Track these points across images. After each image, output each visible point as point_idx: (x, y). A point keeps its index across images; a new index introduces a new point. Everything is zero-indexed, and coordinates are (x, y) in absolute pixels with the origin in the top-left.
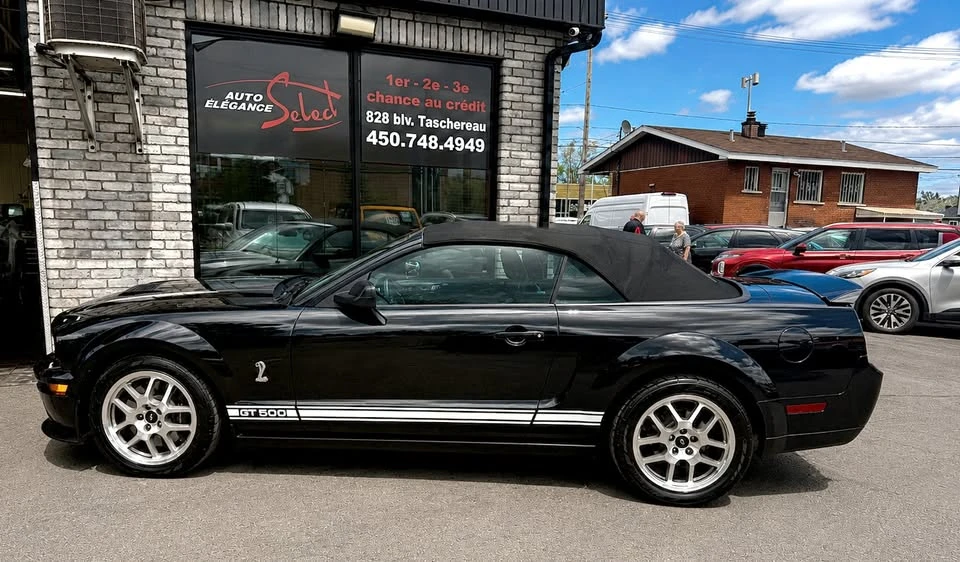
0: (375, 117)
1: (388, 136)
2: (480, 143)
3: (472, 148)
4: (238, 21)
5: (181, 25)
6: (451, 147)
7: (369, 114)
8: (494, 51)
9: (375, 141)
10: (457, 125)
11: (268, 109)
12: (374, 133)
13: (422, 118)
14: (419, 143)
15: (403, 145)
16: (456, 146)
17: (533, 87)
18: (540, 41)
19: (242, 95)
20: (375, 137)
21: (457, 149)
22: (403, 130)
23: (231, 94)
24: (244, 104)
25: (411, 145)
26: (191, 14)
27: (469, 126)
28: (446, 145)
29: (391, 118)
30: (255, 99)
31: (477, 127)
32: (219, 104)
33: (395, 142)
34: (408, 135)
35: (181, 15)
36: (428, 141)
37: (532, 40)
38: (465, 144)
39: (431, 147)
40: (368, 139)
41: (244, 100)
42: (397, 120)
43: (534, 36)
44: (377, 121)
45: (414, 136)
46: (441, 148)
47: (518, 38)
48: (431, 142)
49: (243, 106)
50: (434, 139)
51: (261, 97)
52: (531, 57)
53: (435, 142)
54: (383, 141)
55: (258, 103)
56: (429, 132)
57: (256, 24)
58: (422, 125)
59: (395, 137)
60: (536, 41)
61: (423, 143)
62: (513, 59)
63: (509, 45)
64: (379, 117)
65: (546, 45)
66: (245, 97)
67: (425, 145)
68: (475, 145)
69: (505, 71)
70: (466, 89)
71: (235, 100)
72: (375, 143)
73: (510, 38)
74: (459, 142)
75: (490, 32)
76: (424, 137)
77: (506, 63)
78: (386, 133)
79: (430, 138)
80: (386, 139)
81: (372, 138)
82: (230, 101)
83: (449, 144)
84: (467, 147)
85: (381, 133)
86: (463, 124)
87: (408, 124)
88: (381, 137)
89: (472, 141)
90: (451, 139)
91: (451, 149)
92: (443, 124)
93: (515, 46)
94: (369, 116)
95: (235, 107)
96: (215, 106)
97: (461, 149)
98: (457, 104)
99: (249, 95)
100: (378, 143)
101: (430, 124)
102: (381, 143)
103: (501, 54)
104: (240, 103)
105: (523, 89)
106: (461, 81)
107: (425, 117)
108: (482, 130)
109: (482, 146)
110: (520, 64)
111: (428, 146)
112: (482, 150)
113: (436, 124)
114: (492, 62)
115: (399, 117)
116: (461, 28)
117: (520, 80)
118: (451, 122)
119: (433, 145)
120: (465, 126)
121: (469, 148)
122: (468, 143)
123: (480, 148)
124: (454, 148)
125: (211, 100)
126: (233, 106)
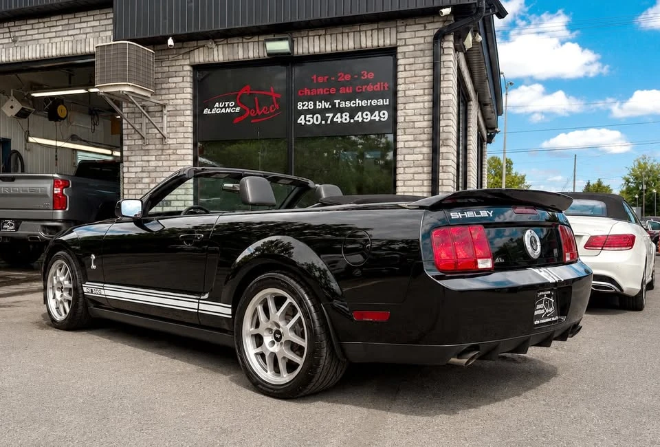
0: (303, 106)
1: (313, 118)
2: (384, 114)
3: (377, 119)
4: (216, 59)
5: (188, 68)
6: (360, 120)
7: (300, 106)
8: (388, 42)
9: (303, 122)
10: (364, 103)
11: (238, 110)
12: (303, 117)
13: (337, 101)
14: (335, 120)
15: (323, 122)
16: (364, 118)
17: (424, 63)
18: (429, 26)
19: (223, 103)
20: (303, 119)
21: (365, 120)
22: (323, 112)
23: (217, 104)
24: (224, 109)
25: (329, 122)
26: (192, 60)
27: (374, 102)
28: (356, 119)
29: (315, 105)
30: (230, 105)
31: (381, 102)
32: (211, 111)
33: (317, 121)
34: (327, 115)
35: (187, 62)
36: (342, 117)
37: (421, 27)
38: (371, 116)
39: (344, 121)
40: (299, 122)
41: (224, 107)
43: (425, 24)
44: (305, 108)
45: (331, 115)
46: (352, 121)
47: (408, 29)
48: (344, 117)
49: (223, 111)
50: (346, 116)
51: (234, 104)
52: (422, 40)
54: (309, 121)
55: (232, 107)
56: (342, 110)
57: (226, 59)
58: (337, 106)
59: (317, 117)
60: (425, 27)
61: (338, 119)
62: (405, 45)
63: (400, 36)
64: (306, 105)
65: (435, 29)
66: (225, 104)
67: (339, 121)
68: (379, 115)
69: (400, 56)
70: (371, 75)
71: (219, 107)
72: (303, 124)
73: (402, 29)
74: (367, 115)
75: (384, 29)
76: (339, 115)
77: (399, 50)
78: (311, 116)
79: (344, 115)
80: (311, 119)
81: (301, 120)
82: (217, 108)
83: (358, 117)
84: (373, 118)
85: (308, 116)
86: (369, 101)
87: (327, 107)
88: (307, 119)
89: (377, 113)
90: (360, 114)
92: (353, 104)
93: (407, 35)
95: (220, 111)
96: (209, 113)
97: (368, 120)
98: (364, 87)
99: (227, 103)
100: (305, 123)
101: (343, 105)
102: (307, 123)
103: (393, 42)
104: (222, 108)
105: (415, 67)
106: (367, 70)
107: (339, 101)
108: (385, 103)
109: (385, 115)
110: (412, 48)
111: (341, 121)
112: (386, 119)
113: (348, 104)
114: (392, 51)
115: (320, 104)
116: (360, 31)
117: (411, 60)
118: (360, 102)
119: (346, 119)
120: (371, 102)
121: (375, 118)
122: (374, 115)
123: (384, 118)
124: (362, 120)
125: (207, 109)
126: (218, 111)
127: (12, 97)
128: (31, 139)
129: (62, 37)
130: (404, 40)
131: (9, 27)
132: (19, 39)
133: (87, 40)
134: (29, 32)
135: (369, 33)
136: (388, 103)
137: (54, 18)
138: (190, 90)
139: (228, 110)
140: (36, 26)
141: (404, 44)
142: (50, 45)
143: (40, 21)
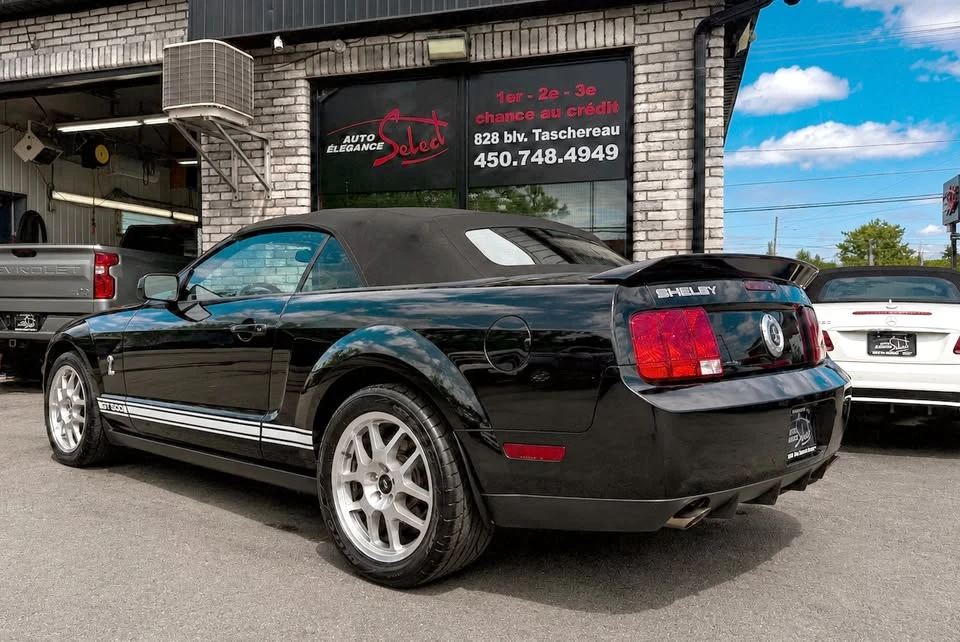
0: (483, 139)
1: (498, 157)
2: (612, 150)
3: (601, 157)
4: (348, 70)
6: (573, 159)
7: (478, 139)
8: (620, 41)
9: (483, 164)
10: (581, 133)
11: (380, 146)
12: (482, 155)
13: (537, 132)
14: (533, 159)
15: (515, 163)
16: (579, 157)
17: (678, 71)
18: (685, 14)
19: (357, 137)
20: (483, 159)
21: (581, 160)
22: (514, 147)
23: (348, 137)
24: (359, 145)
25: (523, 163)
26: (309, 71)
27: (596, 132)
28: (566, 157)
29: (501, 137)
30: (368, 139)
31: (607, 131)
32: (338, 149)
33: (505, 161)
34: (521, 153)
36: (544, 156)
37: (675, 16)
38: (591, 153)
39: (548, 161)
40: (476, 163)
41: (359, 142)
42: (509, 138)
43: (679, 11)
44: (486, 142)
45: (527, 153)
46: (560, 161)
47: (654, 18)
48: (548, 155)
49: (358, 148)
50: (551, 153)
51: (374, 136)
52: (675, 36)
53: (553, 155)
54: (492, 162)
55: (371, 143)
56: (545, 145)
57: (364, 70)
58: (537, 139)
59: (505, 157)
60: (680, 15)
61: (538, 158)
62: (648, 43)
63: (639, 30)
64: (488, 138)
65: (695, 19)
66: (360, 138)
67: (540, 161)
68: (604, 152)
69: (639, 60)
70: (591, 91)
71: (351, 143)
72: (483, 166)
73: (642, 19)
74: (584, 152)
75: (614, 19)
76: (540, 152)
77: (638, 51)
78: (496, 154)
79: (547, 152)
80: (496, 160)
81: (480, 161)
83: (571, 156)
84: (594, 156)
85: (490, 154)
86: (588, 130)
87: (520, 140)
88: (489, 159)
89: (600, 148)
90: (573, 150)
92: (563, 135)
93: (650, 28)
94: (477, 138)
95: (351, 149)
96: (335, 151)
97: (587, 159)
98: (580, 109)
99: (363, 136)
100: (486, 165)
101: (546, 136)
102: (489, 165)
103: (629, 41)
104: (355, 144)
105: (664, 77)
106: (585, 83)
107: (540, 130)
108: (613, 133)
109: (614, 153)
110: (658, 48)
111: (544, 162)
112: (615, 157)
113: (554, 135)
114: (626, 53)
115: (510, 135)
116: (575, 23)
117: (658, 67)
118: (574, 131)
119: (551, 159)
120: (591, 132)
121: (597, 156)
122: (596, 152)
123: (612, 156)
124: (577, 160)
125: (332, 146)
126: (349, 149)
127: (30, 133)
128: (57, 195)
129: (107, 39)
130: (645, 37)
131: (27, 26)
132: (42, 44)
133: (147, 43)
134: (56, 34)
135: (590, 26)
136: (617, 133)
137: (95, 12)
138: (306, 117)
139: (365, 147)
140: (68, 24)
141: (646, 41)
142: (89, 52)
143: (75, 16)
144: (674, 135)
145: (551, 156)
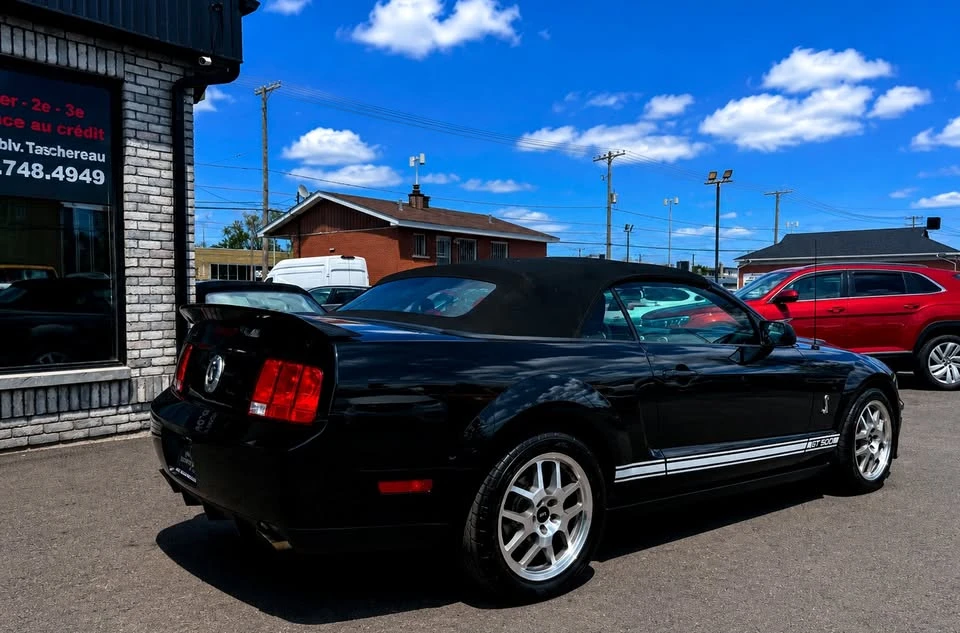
2: (98, 175)
3: (88, 180)
6: (61, 177)
8: (111, 72)
10: (70, 154)
13: (31, 144)
14: (19, 171)
16: (66, 176)
17: (159, 117)
18: (165, 67)
21: (68, 179)
25: (9, 173)
27: (84, 155)
28: (54, 175)
31: (94, 157)
34: (5, 162)
36: (31, 170)
37: (155, 65)
38: (79, 175)
39: (35, 176)
43: (159, 62)
45: (13, 163)
46: (48, 177)
47: (139, 61)
48: (35, 170)
50: (38, 168)
52: (155, 83)
53: (40, 170)
56: (33, 159)
58: (30, 152)
60: (160, 67)
61: (24, 170)
62: (135, 83)
63: (129, 68)
65: (172, 74)
67: (27, 174)
68: (91, 176)
69: (128, 96)
70: (79, 113)
73: (130, 59)
74: (71, 172)
75: (106, 50)
76: (26, 165)
77: (128, 86)
79: (34, 166)
83: (58, 173)
84: (81, 178)
86: (77, 153)
87: (16, 149)
89: (87, 171)
90: (60, 168)
91: (61, 179)
93: (137, 70)
97: (74, 180)
98: (69, 130)
101: (39, 150)
103: (120, 74)
105: (148, 118)
106: (75, 104)
107: (34, 144)
108: (100, 160)
109: (100, 178)
110: (143, 90)
111: (30, 175)
112: (101, 182)
113: (48, 151)
114: (115, 86)
116: (67, 40)
117: (143, 108)
118: (63, 150)
119: (38, 174)
120: (79, 155)
121: (84, 179)
122: (83, 174)
123: (99, 180)
124: (65, 179)
130: (133, 76)
135: (83, 48)
136: (103, 160)
141: (133, 80)
144: (156, 173)
145: (37, 171)
